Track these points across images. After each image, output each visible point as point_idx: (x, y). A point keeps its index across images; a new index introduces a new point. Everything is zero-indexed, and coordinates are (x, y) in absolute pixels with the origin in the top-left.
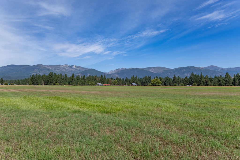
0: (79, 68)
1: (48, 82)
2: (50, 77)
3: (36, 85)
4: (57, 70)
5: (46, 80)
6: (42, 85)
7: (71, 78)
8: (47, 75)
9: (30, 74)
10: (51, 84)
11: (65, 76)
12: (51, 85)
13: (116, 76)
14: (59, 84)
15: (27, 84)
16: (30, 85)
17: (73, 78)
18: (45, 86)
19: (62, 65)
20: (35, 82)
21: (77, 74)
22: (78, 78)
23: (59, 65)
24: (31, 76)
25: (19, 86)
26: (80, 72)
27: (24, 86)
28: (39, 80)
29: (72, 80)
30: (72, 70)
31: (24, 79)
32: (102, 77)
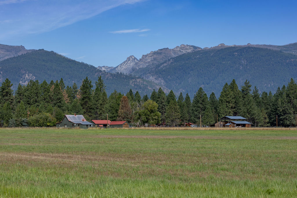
13: (150, 83)
32: (86, 86)
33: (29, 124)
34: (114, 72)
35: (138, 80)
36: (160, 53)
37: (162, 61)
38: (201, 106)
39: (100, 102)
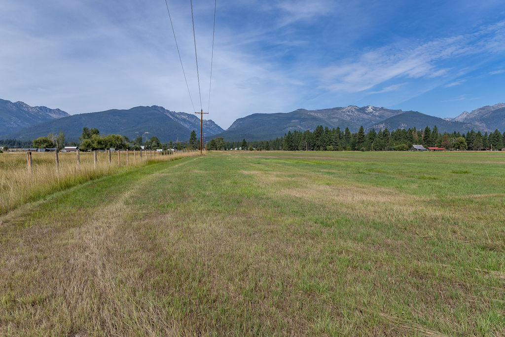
0: (379, 111)
1: (315, 144)
2: (317, 134)
3: (294, 150)
4: (333, 118)
5: (311, 140)
6: (304, 149)
7: (358, 135)
8: (312, 131)
9: (284, 129)
10: (318, 148)
11: (346, 133)
12: (319, 150)
13: (476, 126)
14: (333, 149)
15: (280, 148)
16: (284, 150)
17: (362, 136)
18: (309, 151)
19: (343, 108)
20: (293, 144)
21: (375, 124)
22: (373, 135)
23: (338, 109)
24: (286, 134)
25: (268, 151)
26: (382, 120)
27: (276, 151)
28: (299, 142)
29: (360, 139)
30: (365, 116)
31: (274, 138)
32: (427, 130)
33: (395, 150)
34: (453, 121)
35: (468, 125)
36: (484, 109)
37: (484, 113)
38: (497, 139)
39: (435, 138)
